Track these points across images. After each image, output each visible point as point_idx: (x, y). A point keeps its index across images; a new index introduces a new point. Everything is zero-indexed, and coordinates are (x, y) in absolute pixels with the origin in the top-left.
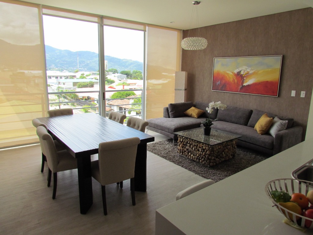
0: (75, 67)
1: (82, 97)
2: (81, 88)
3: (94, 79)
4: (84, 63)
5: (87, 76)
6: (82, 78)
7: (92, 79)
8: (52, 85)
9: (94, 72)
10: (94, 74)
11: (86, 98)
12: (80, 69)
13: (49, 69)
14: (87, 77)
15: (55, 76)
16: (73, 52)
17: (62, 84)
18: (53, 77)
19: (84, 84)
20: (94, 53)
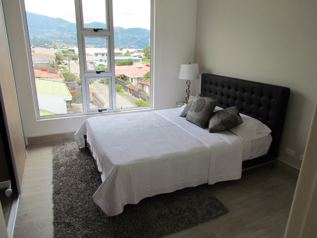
0: (127, 45)
1: (119, 76)
2: (120, 65)
3: (138, 56)
4: (135, 41)
5: (131, 53)
6: (126, 56)
7: (136, 56)
8: (95, 63)
9: (139, 50)
10: (139, 51)
11: (123, 76)
12: (132, 46)
13: (103, 46)
14: (131, 55)
15: (101, 53)
16: (125, 29)
17: (104, 61)
18: (99, 54)
19: (123, 62)
20: (145, 30)
